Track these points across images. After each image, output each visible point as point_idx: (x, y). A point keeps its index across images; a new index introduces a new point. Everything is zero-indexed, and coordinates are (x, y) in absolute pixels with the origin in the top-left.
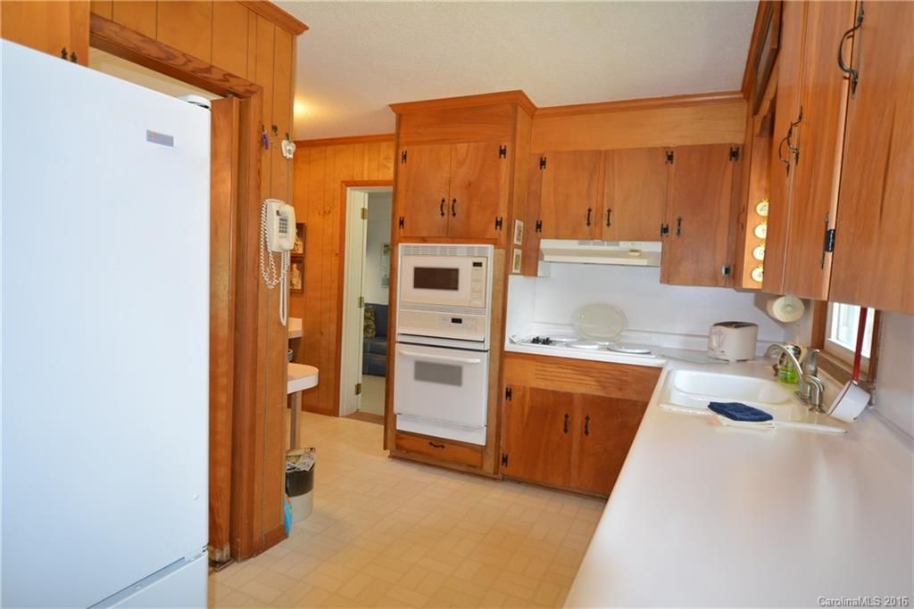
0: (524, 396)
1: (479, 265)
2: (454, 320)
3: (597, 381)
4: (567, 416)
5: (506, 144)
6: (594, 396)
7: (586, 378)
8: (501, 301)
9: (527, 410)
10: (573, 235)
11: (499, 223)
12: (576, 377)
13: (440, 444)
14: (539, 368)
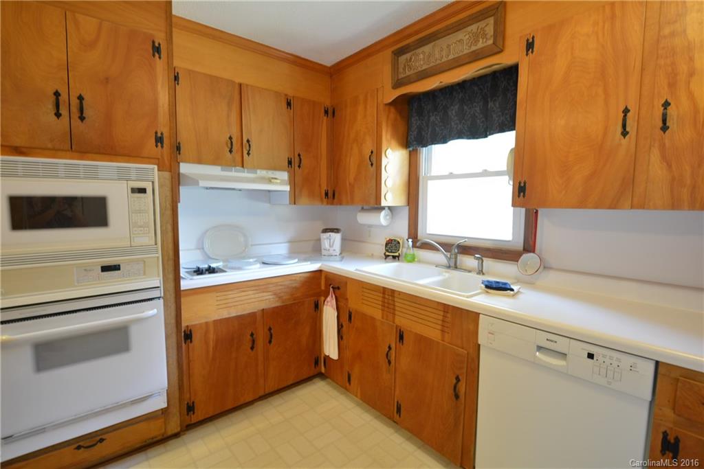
0: (207, 332)
1: (143, 191)
2: (105, 269)
3: (275, 294)
4: (252, 335)
5: (160, 38)
6: (274, 308)
7: (265, 294)
8: (170, 235)
9: (211, 344)
10: (215, 161)
11: (159, 140)
12: (257, 296)
13: (98, 438)
14: (219, 298)
